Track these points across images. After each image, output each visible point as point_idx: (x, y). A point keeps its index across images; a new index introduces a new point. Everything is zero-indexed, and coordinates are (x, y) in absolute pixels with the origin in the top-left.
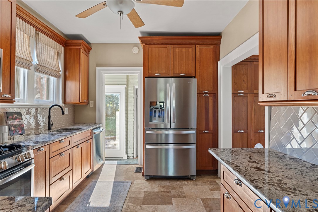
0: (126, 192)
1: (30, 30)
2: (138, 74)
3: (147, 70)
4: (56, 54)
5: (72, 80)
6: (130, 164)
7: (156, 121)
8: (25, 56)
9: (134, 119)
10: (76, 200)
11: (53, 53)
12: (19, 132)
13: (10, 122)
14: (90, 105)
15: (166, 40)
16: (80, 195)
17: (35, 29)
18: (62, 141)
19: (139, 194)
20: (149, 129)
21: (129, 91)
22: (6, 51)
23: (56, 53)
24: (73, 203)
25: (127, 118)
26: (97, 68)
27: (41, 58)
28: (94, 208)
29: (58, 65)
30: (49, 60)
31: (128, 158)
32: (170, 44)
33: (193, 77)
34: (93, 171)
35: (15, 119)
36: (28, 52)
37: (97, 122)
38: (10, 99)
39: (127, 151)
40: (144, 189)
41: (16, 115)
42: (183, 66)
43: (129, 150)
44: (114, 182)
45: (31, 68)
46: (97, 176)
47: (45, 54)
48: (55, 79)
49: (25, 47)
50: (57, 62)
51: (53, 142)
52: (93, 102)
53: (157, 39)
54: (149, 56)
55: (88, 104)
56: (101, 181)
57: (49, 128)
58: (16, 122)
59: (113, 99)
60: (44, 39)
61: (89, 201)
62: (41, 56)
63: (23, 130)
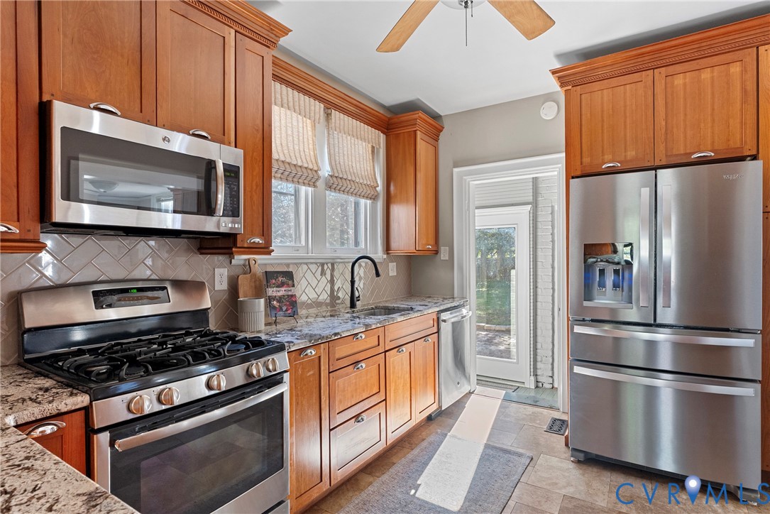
0: (511, 484)
1: (313, 108)
2: (556, 173)
3: (579, 157)
4: (370, 152)
5: (401, 202)
6: (537, 404)
7: (605, 300)
8: (304, 161)
9: (553, 289)
10: (393, 470)
11: (363, 149)
12: (286, 310)
13: (271, 292)
14: (442, 255)
15: (639, 60)
16: (404, 461)
17: (322, 106)
18: (359, 336)
19: (547, 499)
20: (584, 320)
21: (540, 219)
22: (255, 154)
23: (370, 149)
24: (385, 477)
25: (536, 287)
26: (456, 170)
27: (337, 162)
28: (424, 505)
29: (373, 173)
30: (354, 165)
31: (537, 387)
32: (654, 69)
33: (749, 158)
34: (440, 407)
35: (282, 285)
36: (312, 153)
37: (456, 295)
38: (263, 246)
39: (535, 368)
40: (565, 487)
41: (283, 277)
42: (702, 125)
43: (539, 365)
44: (487, 446)
45: (318, 184)
46: (450, 421)
47: (345, 153)
48: (369, 202)
49: (306, 143)
50: (372, 167)
51: (336, 338)
52: (447, 248)
53: (609, 62)
54: (583, 117)
55: (437, 254)
56: (454, 436)
57: (353, 305)
58: (282, 292)
59: (499, 241)
60: (342, 123)
61: (419, 482)
62: (337, 158)
63: (294, 306)
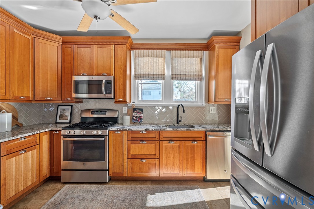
4: (199, 60)
11: (193, 61)
12: (138, 121)
13: (134, 114)
27: (176, 69)
36: (162, 69)
38: (123, 101)
41: (139, 110)
50: (199, 67)
57: (177, 123)
58: (138, 115)
63: (141, 120)
